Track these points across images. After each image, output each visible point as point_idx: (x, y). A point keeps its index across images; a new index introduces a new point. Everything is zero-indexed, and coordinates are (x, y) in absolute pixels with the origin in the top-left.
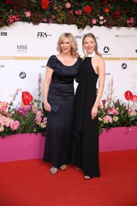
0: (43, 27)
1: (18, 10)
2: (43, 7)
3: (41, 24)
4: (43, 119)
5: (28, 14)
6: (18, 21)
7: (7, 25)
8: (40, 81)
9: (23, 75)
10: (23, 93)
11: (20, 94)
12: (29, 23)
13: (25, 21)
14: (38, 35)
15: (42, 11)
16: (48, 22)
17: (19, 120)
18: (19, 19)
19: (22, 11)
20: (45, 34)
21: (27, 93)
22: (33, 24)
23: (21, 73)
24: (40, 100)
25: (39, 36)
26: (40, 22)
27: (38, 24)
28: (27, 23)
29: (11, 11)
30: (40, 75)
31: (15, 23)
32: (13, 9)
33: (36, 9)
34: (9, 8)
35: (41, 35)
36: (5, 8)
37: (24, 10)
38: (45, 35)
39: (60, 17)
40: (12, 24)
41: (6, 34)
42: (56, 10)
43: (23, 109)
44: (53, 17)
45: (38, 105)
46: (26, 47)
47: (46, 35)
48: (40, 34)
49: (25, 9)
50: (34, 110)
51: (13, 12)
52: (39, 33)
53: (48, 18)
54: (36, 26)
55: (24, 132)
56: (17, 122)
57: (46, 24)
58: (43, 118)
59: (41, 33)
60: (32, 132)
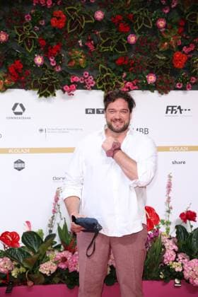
0: (175, 97)
1: (135, 73)
2: (177, 66)
3: (173, 93)
4: (177, 257)
5: (152, 79)
6: (136, 89)
8: (169, 187)
12: (153, 91)
13: (147, 89)
14: (167, 110)
15: (175, 72)
16: (184, 89)
18: (136, 87)
19: (142, 73)
20: (179, 108)
22: (160, 92)
24: (170, 220)
25: (169, 112)
26: (170, 90)
27: (167, 93)
28: (149, 92)
29: (125, 74)
30: (170, 177)
32: (125, 70)
33: (164, 70)
34: (121, 70)
35: (173, 110)
36: (114, 70)
37: (144, 73)
38: (178, 110)
44: (194, 80)
45: (168, 230)
46: (146, 131)
47: (181, 110)
48: (171, 109)
49: (147, 71)
51: (126, 77)
52: (168, 107)
53: (184, 82)
54: (164, 96)
57: (180, 92)
58: (177, 253)
59: (173, 107)
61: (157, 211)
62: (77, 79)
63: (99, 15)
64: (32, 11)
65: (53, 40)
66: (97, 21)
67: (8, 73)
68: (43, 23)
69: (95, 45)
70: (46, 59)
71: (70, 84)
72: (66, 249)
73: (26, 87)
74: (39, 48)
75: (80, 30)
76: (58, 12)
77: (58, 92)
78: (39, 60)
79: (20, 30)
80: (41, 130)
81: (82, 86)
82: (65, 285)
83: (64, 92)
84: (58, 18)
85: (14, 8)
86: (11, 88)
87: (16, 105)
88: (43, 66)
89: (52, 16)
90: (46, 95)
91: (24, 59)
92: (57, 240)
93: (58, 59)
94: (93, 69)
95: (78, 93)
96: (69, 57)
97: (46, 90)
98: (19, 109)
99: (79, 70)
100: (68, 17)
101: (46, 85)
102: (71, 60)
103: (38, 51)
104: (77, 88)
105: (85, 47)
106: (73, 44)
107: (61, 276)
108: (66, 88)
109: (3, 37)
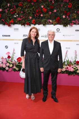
62: (74, 22)
64: (63, 4)
65: (68, 11)
67: (56, 20)
68: (66, 7)
70: (66, 17)
71: (72, 23)
72: (68, 66)
73: (60, 24)
74: (64, 13)
75: (75, 8)
76: (70, 3)
77: (68, 25)
78: (64, 17)
79: (60, 9)
80: (63, 35)
81: (75, 24)
82: (67, 74)
83: (70, 25)
84: (70, 5)
85: (58, 3)
86: (57, 24)
87: (57, 29)
88: (65, 18)
89: (68, 5)
90: (65, 26)
91: (60, 16)
92: (66, 63)
93: (69, 16)
94: (78, 19)
95: (74, 26)
96: (72, 16)
97: (65, 25)
98: (58, 30)
99: (75, 19)
100: (73, 5)
101: (66, 23)
102: (72, 17)
103: (64, 14)
105: (77, 13)
106: (73, 12)
107: (66, 72)
108: (71, 24)
109: (55, 11)
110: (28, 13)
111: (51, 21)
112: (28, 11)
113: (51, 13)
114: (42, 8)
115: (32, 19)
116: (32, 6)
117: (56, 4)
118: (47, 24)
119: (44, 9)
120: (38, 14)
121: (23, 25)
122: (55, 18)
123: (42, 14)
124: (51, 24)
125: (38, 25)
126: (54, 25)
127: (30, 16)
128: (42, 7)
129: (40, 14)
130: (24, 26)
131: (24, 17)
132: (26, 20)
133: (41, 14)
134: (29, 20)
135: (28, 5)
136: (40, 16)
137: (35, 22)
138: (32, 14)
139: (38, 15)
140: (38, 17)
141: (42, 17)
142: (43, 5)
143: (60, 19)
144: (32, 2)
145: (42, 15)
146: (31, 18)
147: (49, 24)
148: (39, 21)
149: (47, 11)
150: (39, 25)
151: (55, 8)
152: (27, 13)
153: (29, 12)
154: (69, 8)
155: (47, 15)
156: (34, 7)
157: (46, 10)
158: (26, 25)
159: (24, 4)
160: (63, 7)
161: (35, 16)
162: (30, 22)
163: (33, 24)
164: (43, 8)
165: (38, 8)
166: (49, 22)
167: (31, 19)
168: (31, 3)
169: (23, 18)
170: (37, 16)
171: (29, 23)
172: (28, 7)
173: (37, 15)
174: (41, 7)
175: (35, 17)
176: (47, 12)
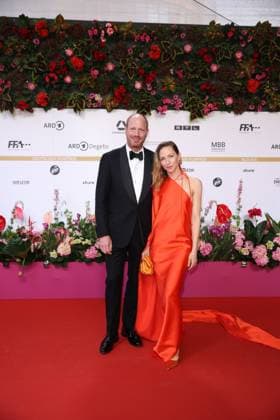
0: (248, 117)
1: (216, 97)
2: (250, 90)
3: (246, 114)
4: (244, 244)
5: (229, 101)
6: (216, 110)
7: (201, 116)
8: (240, 190)
9: (217, 182)
10: (218, 206)
11: (214, 208)
12: (230, 112)
13: (225, 111)
14: (241, 128)
15: (248, 95)
16: (255, 110)
17: (212, 243)
18: (216, 108)
19: (221, 97)
20: (251, 126)
21: (224, 207)
22: (235, 113)
23: (216, 180)
25: (243, 129)
26: (244, 111)
27: (241, 114)
28: (226, 113)
29: (207, 97)
30: (241, 182)
31: (212, 113)
32: (208, 94)
33: (240, 94)
34: (205, 94)
35: (246, 127)
36: (199, 94)
37: (223, 96)
38: (250, 128)
39: (272, 102)
40: (206, 114)
41: (198, 128)
42: (267, 94)
43: (217, 228)
44: (264, 103)
45: (238, 223)
46: (223, 144)
47: (252, 128)
48: (244, 127)
49: (226, 95)
50: (232, 230)
51: (209, 99)
52: (242, 125)
53: (256, 104)
54: (239, 117)
55: (217, 259)
56: (209, 244)
57: (252, 113)
58: (244, 241)
59: (246, 125)
60: (228, 260)
61: (230, 208)
62: (168, 101)
63: (188, 48)
64: (134, 46)
65: (149, 69)
66: (186, 53)
67: (114, 96)
68: (142, 55)
69: (184, 74)
70: (144, 85)
71: (162, 105)
73: (127, 108)
74: (138, 76)
75: (171, 61)
76: (155, 46)
77: (153, 112)
78: (138, 85)
79: (124, 61)
81: (172, 107)
83: (158, 111)
84: (155, 51)
85: (120, 44)
86: (117, 108)
87: (120, 122)
88: (141, 90)
89: (150, 50)
91: (127, 84)
93: (154, 85)
94: (181, 93)
95: (169, 113)
96: (163, 83)
97: (144, 110)
98: (122, 126)
99: (170, 94)
100: (162, 50)
101: (144, 106)
102: (164, 86)
103: (137, 78)
104: (169, 109)
105: (176, 76)
106: (166, 73)
108: (160, 108)
109: (110, 67)
110: (21, 70)
111: (98, 98)
112: (22, 64)
113: (96, 72)
114: (68, 58)
115: (36, 91)
116: (36, 51)
117: (114, 45)
118: (86, 107)
119: (74, 58)
120: (57, 75)
121: (6, 109)
122: (111, 90)
123: (68, 74)
124: (98, 108)
125: (55, 110)
126: (109, 111)
127: (31, 80)
128: (69, 52)
129: (61, 76)
130: (12, 111)
131: (9, 82)
132: (16, 94)
133: (65, 76)
134: (25, 92)
135: (23, 46)
136: (62, 82)
137: (46, 99)
138: (36, 74)
139: (56, 78)
140: (56, 84)
141: (70, 84)
142: (72, 47)
143: (127, 92)
144: (34, 38)
145: (68, 79)
146: (32, 87)
147: (92, 107)
148: (61, 98)
149: (84, 66)
150: (59, 109)
151: (110, 57)
152: (19, 72)
153: (26, 67)
154: (151, 61)
155: (85, 79)
156: (40, 54)
157: (80, 63)
158: (17, 111)
159: (6, 43)
160: (136, 55)
161: (48, 80)
162: (29, 99)
163: (39, 106)
164: (72, 56)
165: (56, 55)
166: (94, 100)
167: (34, 90)
168: (32, 40)
169: (6, 87)
170: (53, 82)
171: (29, 102)
172: (23, 52)
173: (52, 79)
174: (65, 54)
175: (47, 86)
176: (86, 70)
